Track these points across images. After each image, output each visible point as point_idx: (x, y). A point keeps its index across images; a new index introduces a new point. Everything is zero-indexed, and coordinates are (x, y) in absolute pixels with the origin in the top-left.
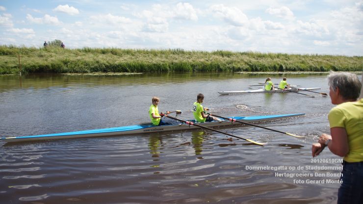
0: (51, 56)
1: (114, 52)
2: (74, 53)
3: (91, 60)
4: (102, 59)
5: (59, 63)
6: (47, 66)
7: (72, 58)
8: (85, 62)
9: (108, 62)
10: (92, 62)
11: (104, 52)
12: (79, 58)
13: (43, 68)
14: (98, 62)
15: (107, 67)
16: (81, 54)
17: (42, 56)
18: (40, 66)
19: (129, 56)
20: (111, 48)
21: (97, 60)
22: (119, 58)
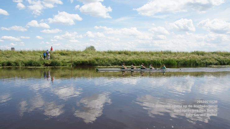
0: (89, 56)
1: (126, 53)
2: (102, 54)
3: (112, 58)
4: (119, 57)
5: (94, 60)
6: (86, 61)
7: (101, 57)
8: (109, 59)
9: (122, 59)
11: (120, 53)
12: (105, 57)
13: (84, 63)
15: (122, 62)
16: (106, 54)
17: (83, 56)
19: (135, 56)
20: (125, 50)
21: (116, 58)
22: (129, 57)
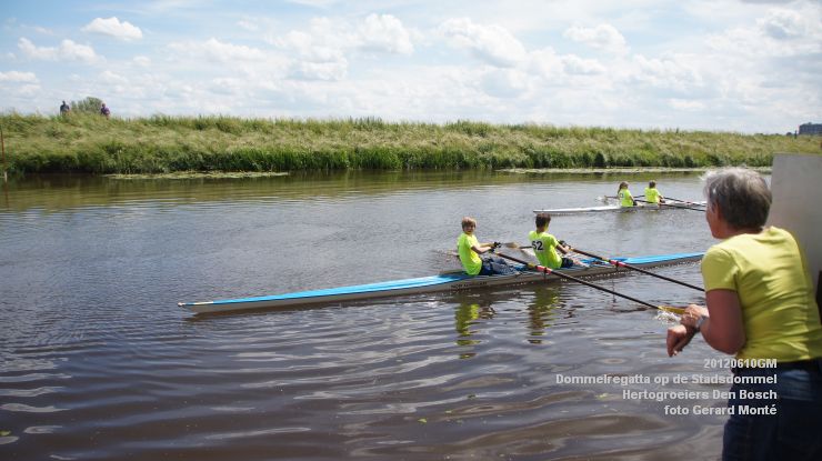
0: (78, 135)
1: (223, 126)
2: (131, 129)
3: (172, 144)
4: (197, 141)
5: (97, 150)
6: (68, 157)
7: (127, 140)
8: (157, 148)
9: (209, 149)
10: (173, 148)
11: (200, 125)
12: (143, 139)
13: (58, 163)
14: (186, 149)
15: (207, 158)
16: (147, 129)
18: (52, 158)
19: (257, 135)
20: (217, 117)
21: (186, 143)
22: (235, 139)
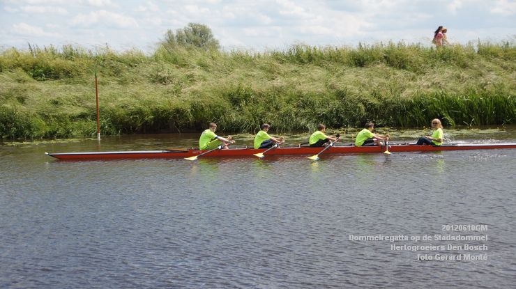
0: (191, 79)
1: (395, 59)
2: (262, 68)
3: (319, 88)
4: (356, 83)
5: (217, 99)
6: (178, 111)
7: (258, 84)
8: (300, 95)
9: (374, 94)
10: (321, 95)
11: (360, 60)
12: (279, 82)
13: (167, 118)
14: (341, 95)
15: (371, 109)
16: (284, 68)
17: (163, 80)
18: (156, 113)
20: (386, 45)
21: (341, 87)
